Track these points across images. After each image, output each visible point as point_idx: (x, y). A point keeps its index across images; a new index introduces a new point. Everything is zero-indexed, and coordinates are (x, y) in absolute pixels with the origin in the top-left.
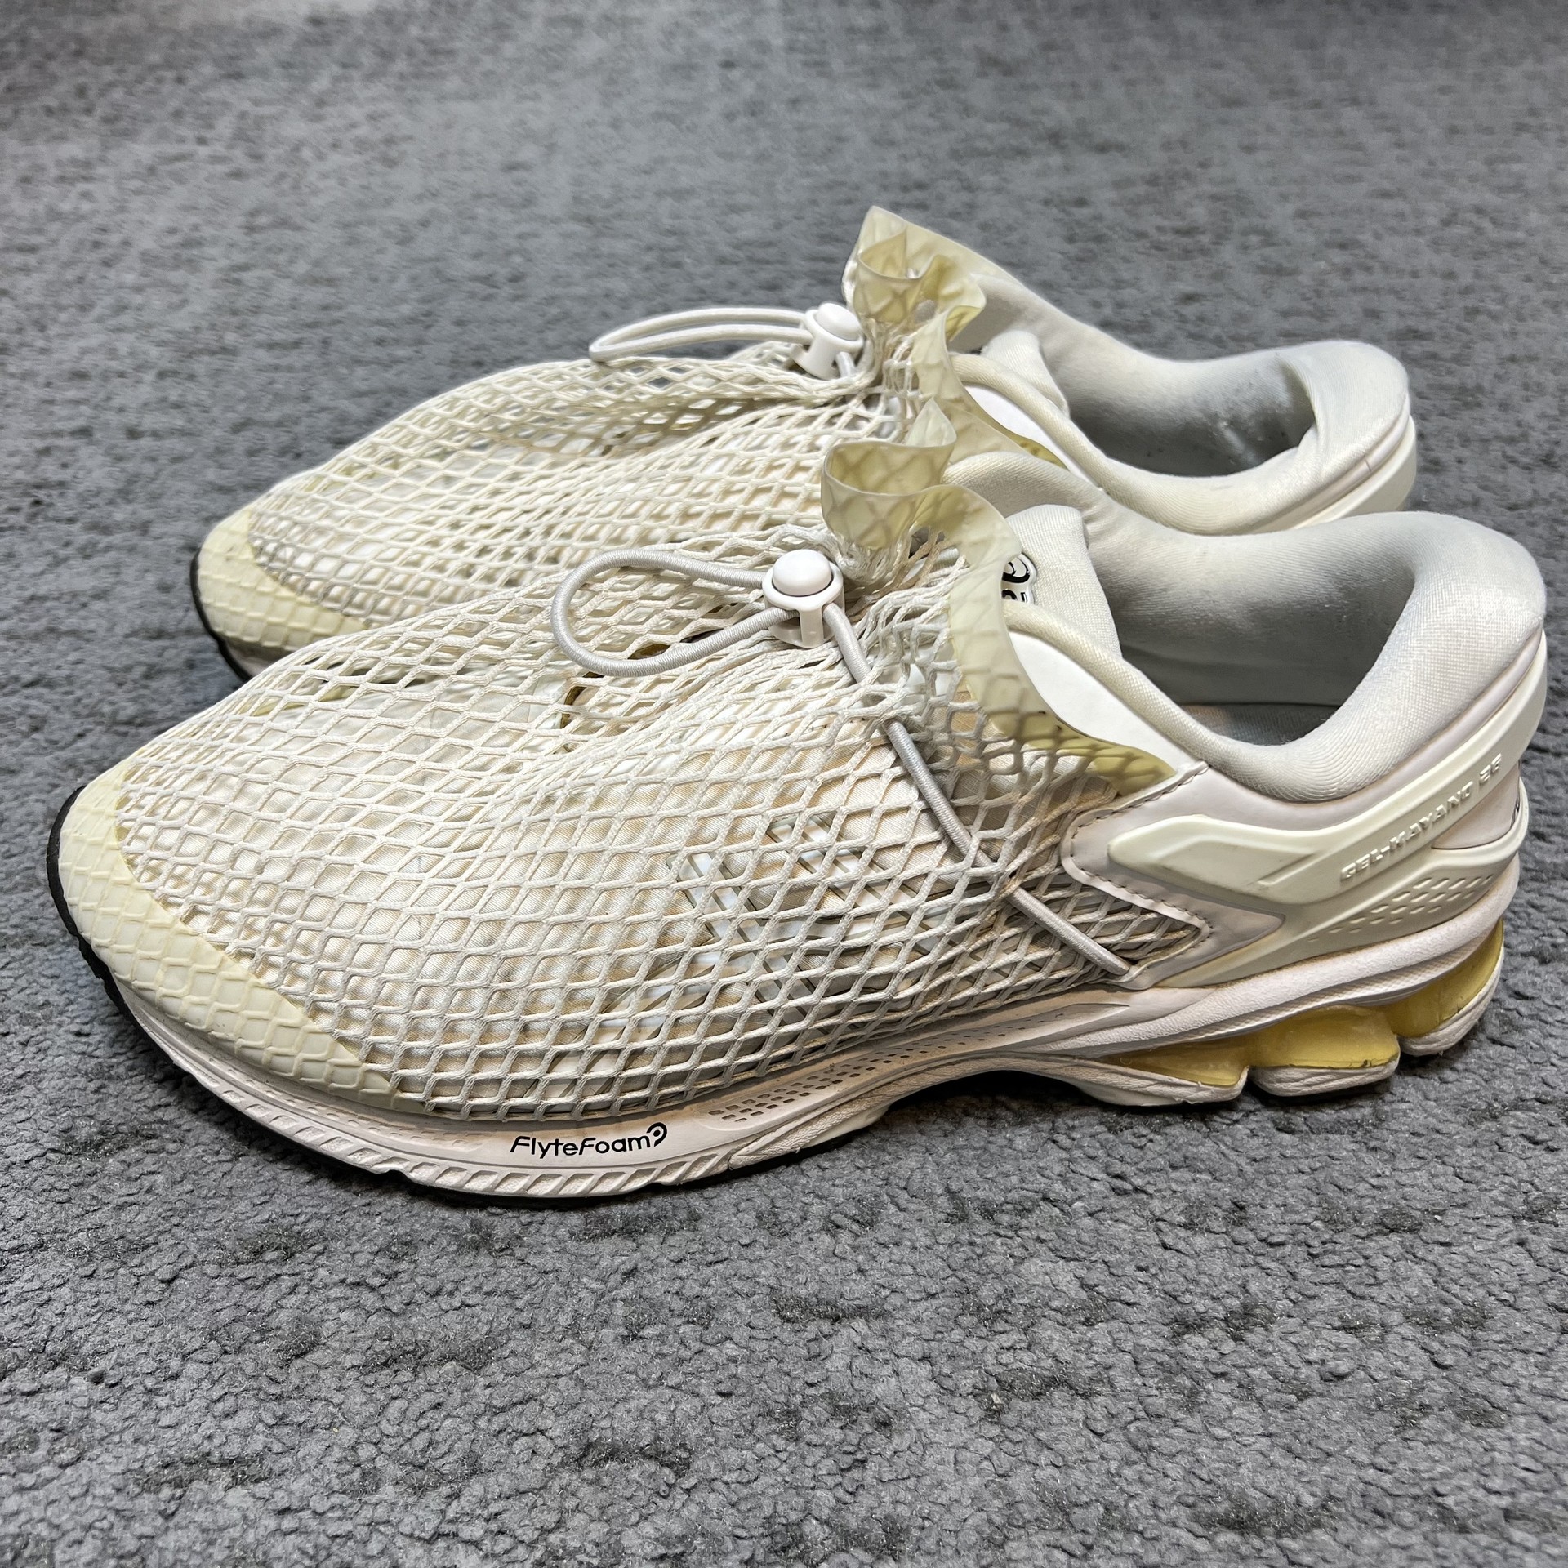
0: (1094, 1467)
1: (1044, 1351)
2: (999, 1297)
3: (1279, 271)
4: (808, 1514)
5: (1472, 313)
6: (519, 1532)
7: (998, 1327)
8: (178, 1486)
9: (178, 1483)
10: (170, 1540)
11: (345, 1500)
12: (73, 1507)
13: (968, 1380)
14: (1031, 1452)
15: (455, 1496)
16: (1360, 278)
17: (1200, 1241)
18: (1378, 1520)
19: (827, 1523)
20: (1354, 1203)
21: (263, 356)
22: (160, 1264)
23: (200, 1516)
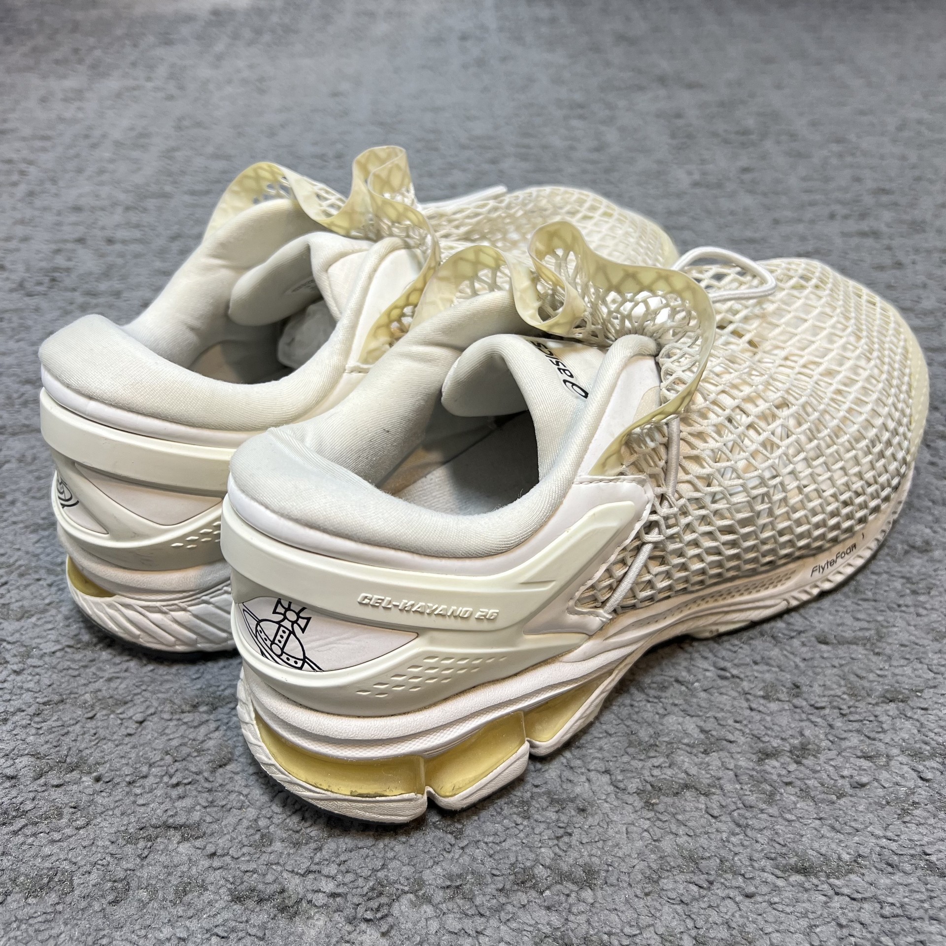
0: (713, 836)
1: (679, 768)
2: (651, 737)
3: (799, 155)
4: (537, 861)
5: (918, 179)
6: (359, 871)
7: (652, 754)
8: (149, 841)
9: (149, 839)
10: (144, 873)
11: (252, 850)
12: (85, 852)
13: (633, 785)
14: (674, 828)
15: (319, 849)
16: (849, 159)
17: (774, 706)
18: (890, 869)
19: (549, 867)
20: (866, 684)
21: (187, 198)
22: (136, 712)
23: (163, 858)
